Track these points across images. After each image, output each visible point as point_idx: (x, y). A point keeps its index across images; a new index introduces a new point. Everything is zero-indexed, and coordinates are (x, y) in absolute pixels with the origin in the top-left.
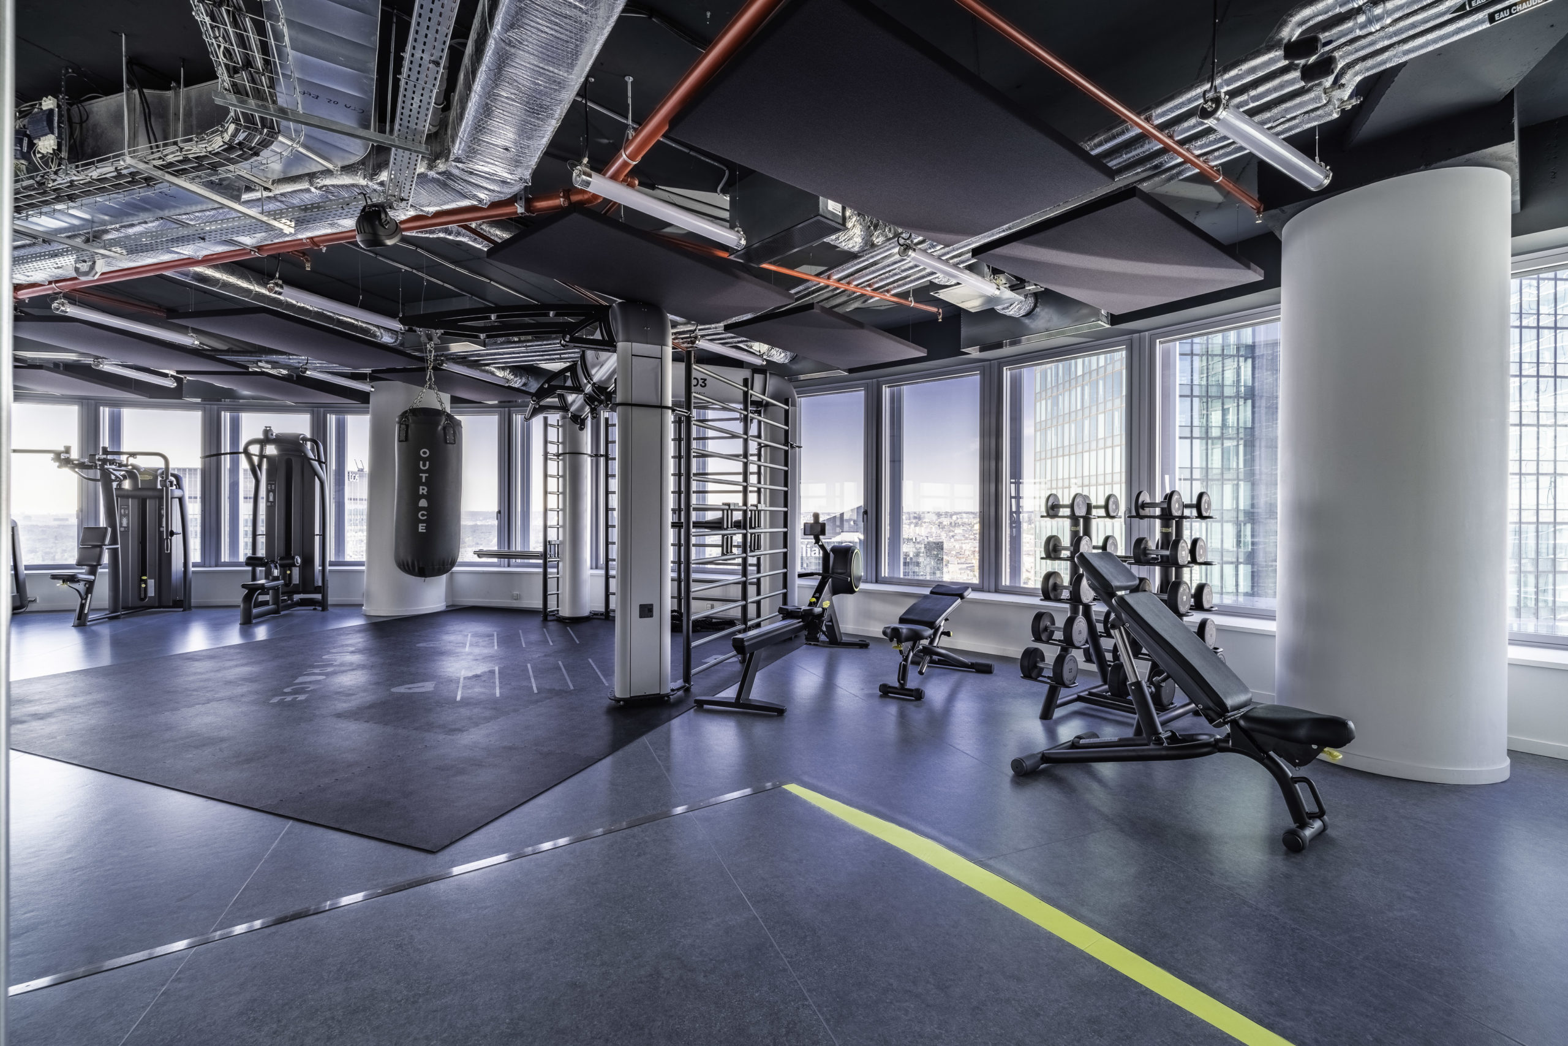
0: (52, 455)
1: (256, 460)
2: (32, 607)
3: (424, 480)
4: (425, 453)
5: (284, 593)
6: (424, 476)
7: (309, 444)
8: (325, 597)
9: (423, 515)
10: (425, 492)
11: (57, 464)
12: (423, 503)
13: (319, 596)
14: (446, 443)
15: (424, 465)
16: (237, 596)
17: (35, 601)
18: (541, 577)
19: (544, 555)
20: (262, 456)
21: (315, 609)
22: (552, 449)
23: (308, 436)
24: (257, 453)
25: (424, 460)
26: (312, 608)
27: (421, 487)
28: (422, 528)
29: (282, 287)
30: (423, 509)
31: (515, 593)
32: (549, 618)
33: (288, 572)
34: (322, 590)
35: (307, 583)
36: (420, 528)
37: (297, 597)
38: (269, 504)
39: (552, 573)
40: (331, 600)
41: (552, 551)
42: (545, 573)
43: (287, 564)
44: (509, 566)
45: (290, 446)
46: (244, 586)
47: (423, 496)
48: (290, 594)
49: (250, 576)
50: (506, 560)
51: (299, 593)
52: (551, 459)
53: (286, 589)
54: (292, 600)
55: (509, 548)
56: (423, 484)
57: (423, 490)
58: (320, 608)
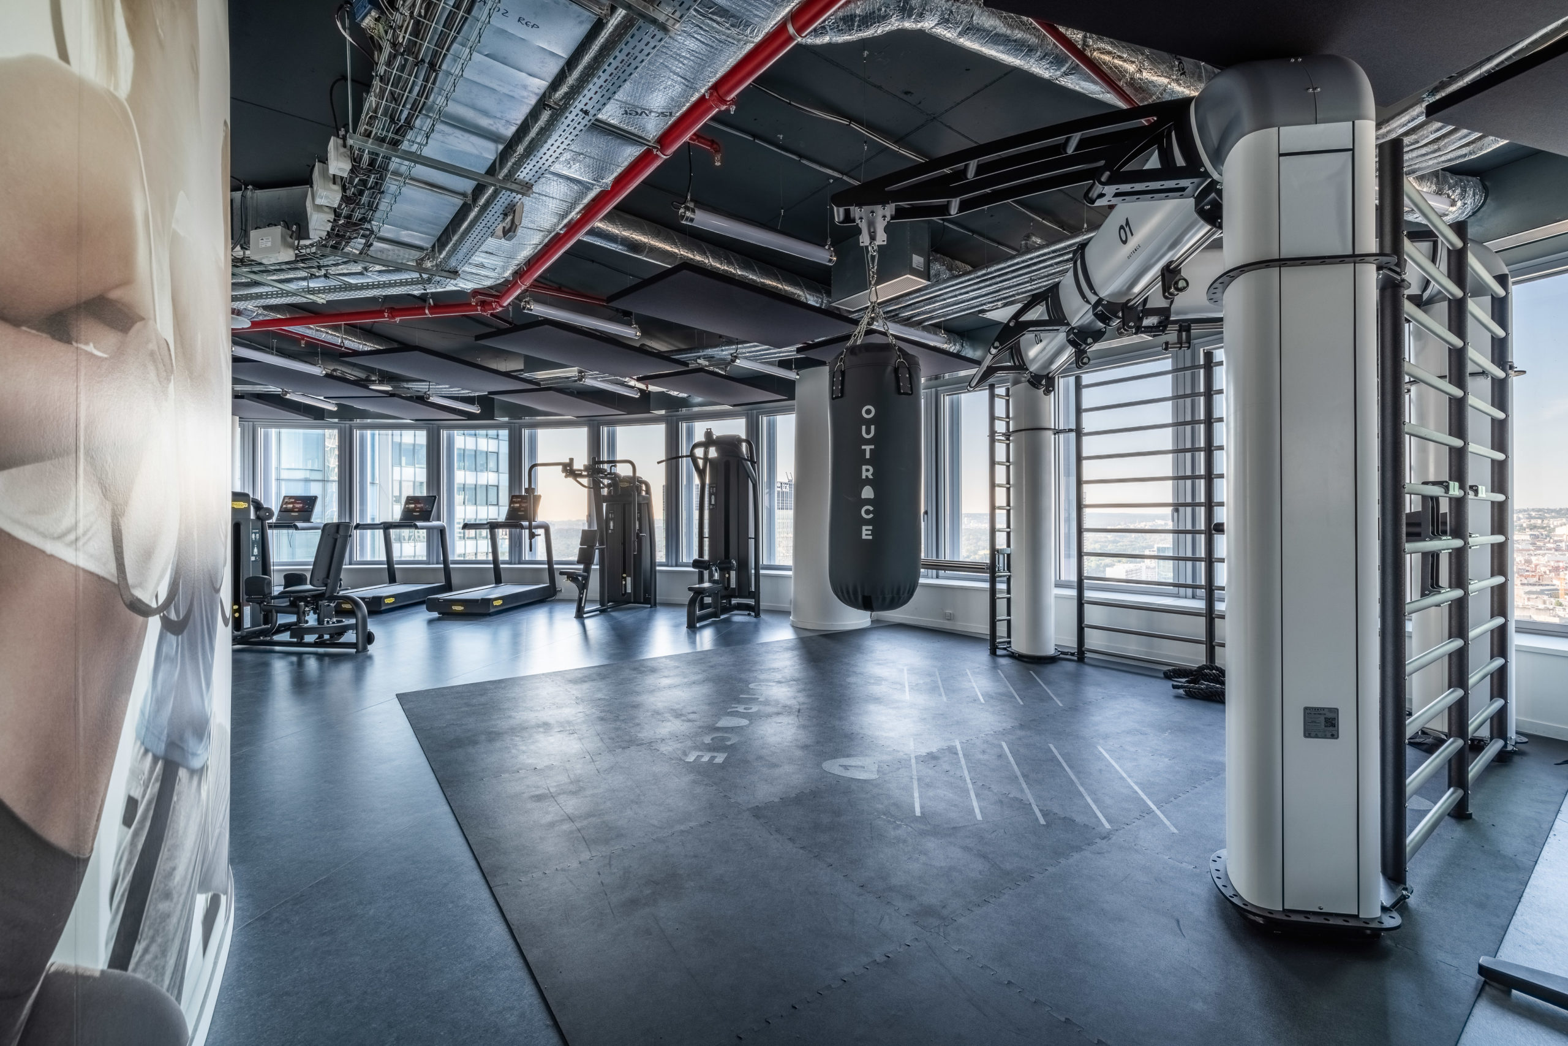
0: (560, 467)
1: (701, 462)
2: (559, 596)
3: (868, 456)
4: (868, 412)
5: (723, 597)
6: (868, 448)
7: (744, 445)
8: (758, 602)
9: (868, 512)
10: (870, 475)
11: (564, 474)
12: (867, 493)
13: (752, 602)
14: (899, 393)
15: (868, 432)
16: (686, 597)
17: (561, 590)
18: (987, 595)
19: (992, 568)
20: (706, 459)
21: (749, 615)
22: (1001, 427)
23: (743, 436)
24: (702, 456)
25: (868, 423)
26: (747, 613)
27: (864, 468)
28: (866, 533)
29: (693, 211)
30: (867, 502)
31: (948, 611)
32: (999, 652)
33: (727, 576)
34: (755, 595)
35: (743, 590)
36: (864, 532)
37: (734, 601)
38: (711, 507)
39: (1001, 591)
40: (764, 604)
41: (1001, 562)
42: (993, 591)
43: (725, 569)
44: (937, 577)
45: (728, 445)
46: (690, 589)
47: (867, 481)
48: (729, 597)
49: (696, 578)
50: (934, 571)
51: (736, 597)
52: (999, 440)
53: (724, 593)
54: (730, 603)
55: (937, 556)
56: (867, 462)
57: (867, 472)
58: (753, 614)
